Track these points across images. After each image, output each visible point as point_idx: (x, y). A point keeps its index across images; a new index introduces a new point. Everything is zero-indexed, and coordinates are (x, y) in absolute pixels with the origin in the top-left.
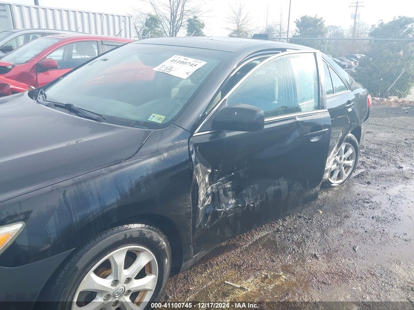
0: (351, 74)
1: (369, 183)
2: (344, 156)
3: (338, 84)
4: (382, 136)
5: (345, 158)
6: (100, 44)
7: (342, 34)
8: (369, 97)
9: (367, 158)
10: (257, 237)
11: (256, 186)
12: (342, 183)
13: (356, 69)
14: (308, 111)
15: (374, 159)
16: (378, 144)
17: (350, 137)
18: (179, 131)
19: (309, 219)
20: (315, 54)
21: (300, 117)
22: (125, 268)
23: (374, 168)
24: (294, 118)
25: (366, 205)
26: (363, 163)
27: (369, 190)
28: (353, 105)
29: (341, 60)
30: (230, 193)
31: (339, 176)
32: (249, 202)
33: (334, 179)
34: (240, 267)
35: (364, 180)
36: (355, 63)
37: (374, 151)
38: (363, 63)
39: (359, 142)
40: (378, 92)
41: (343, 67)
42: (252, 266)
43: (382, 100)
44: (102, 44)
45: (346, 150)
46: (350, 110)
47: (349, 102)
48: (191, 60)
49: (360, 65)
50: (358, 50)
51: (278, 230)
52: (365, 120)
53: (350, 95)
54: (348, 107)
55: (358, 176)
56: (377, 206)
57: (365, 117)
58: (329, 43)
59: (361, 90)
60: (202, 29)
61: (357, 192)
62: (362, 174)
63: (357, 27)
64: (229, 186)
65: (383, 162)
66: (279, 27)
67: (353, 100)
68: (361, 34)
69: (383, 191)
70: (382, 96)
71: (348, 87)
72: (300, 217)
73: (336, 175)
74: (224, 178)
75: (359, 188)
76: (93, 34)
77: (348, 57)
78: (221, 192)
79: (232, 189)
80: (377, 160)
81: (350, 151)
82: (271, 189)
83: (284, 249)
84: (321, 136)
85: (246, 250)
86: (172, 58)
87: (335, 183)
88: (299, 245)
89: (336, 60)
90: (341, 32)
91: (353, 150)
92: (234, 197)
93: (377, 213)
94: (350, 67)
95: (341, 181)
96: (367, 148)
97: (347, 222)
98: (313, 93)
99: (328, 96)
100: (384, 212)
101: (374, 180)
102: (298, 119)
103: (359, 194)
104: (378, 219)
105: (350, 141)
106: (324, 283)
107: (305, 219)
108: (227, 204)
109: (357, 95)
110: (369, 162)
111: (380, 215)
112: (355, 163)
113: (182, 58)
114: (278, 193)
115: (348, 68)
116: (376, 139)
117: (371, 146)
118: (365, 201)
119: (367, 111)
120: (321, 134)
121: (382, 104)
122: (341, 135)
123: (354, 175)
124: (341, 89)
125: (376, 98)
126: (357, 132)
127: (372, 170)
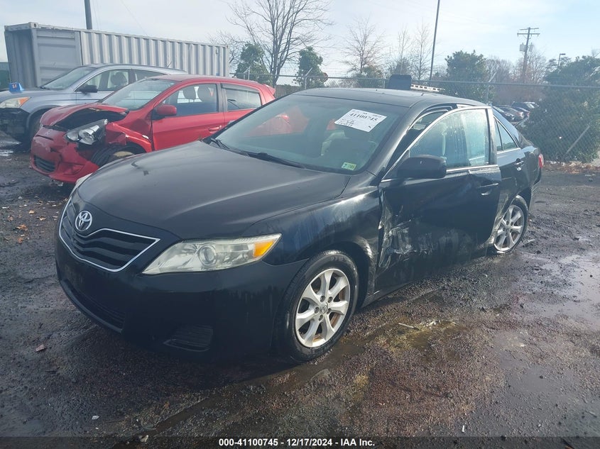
0: (519, 129)
1: (539, 252)
2: (511, 221)
3: (507, 140)
4: (557, 206)
5: (512, 223)
6: (219, 87)
7: (507, 72)
8: (541, 156)
9: (538, 228)
10: (422, 293)
11: (430, 234)
12: (508, 251)
13: (525, 123)
14: (478, 166)
15: (545, 230)
16: (551, 215)
17: (519, 199)
18: (371, 178)
19: (475, 281)
20: (486, 110)
21: (472, 170)
22: (329, 289)
23: (545, 238)
24: (467, 171)
25: (536, 272)
26: (533, 233)
27: (539, 259)
28: (523, 163)
29: (505, 110)
30: (407, 239)
31: (506, 244)
32: (424, 249)
33: (500, 246)
34: (410, 314)
35: (534, 249)
36: (525, 113)
37: (547, 222)
38: (535, 115)
39: (528, 206)
40: (555, 154)
41: (509, 119)
42: (421, 314)
43: (560, 165)
44: (222, 87)
45: (514, 214)
46: (520, 169)
47: (518, 160)
48: (370, 114)
49: (531, 118)
50: (530, 96)
51: (444, 288)
52: (536, 182)
53: (519, 153)
54: (518, 167)
55: (527, 245)
56: (548, 272)
57: (536, 179)
58: (490, 89)
59: (531, 149)
60: (318, 65)
61: (525, 260)
62: (531, 244)
63: (528, 62)
64: (406, 232)
65: (556, 233)
66: (419, 62)
67: (522, 159)
68: (534, 73)
69: (555, 260)
70: (560, 160)
71: (517, 144)
72: (465, 279)
73: (502, 241)
74: (402, 224)
75: (528, 256)
76: (208, 75)
77: (514, 106)
78: (400, 237)
79: (410, 235)
80: (549, 230)
81: (519, 215)
82: (444, 239)
83: (451, 304)
84: (491, 190)
85: (414, 302)
86: (351, 112)
87: (502, 250)
88: (466, 301)
89: (499, 109)
90: (505, 69)
91: (521, 214)
92: (411, 243)
93: (547, 278)
94: (518, 119)
95: (507, 249)
96: (538, 218)
97: (514, 285)
98: (484, 148)
99: (499, 153)
100: (553, 278)
101: (544, 250)
102: (471, 173)
103: (527, 262)
104: (547, 284)
105: (518, 203)
106: (493, 329)
107: (470, 281)
108: (405, 249)
109: (527, 154)
110: (539, 232)
111: (550, 280)
112: (524, 229)
113: (361, 112)
114: (449, 244)
115: (515, 121)
116: (549, 209)
117: (543, 217)
118: (535, 268)
119: (538, 173)
120: (491, 187)
121: (560, 170)
122: (507, 199)
123: (521, 244)
124: (510, 146)
125: (552, 163)
126: (526, 195)
127: (543, 240)
